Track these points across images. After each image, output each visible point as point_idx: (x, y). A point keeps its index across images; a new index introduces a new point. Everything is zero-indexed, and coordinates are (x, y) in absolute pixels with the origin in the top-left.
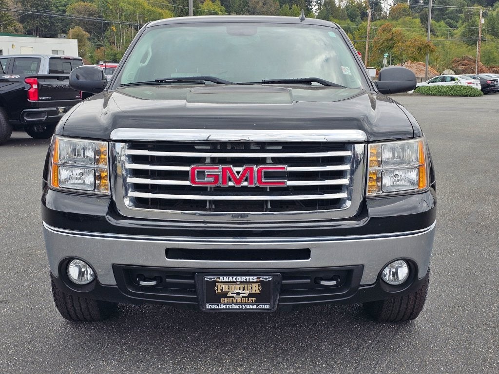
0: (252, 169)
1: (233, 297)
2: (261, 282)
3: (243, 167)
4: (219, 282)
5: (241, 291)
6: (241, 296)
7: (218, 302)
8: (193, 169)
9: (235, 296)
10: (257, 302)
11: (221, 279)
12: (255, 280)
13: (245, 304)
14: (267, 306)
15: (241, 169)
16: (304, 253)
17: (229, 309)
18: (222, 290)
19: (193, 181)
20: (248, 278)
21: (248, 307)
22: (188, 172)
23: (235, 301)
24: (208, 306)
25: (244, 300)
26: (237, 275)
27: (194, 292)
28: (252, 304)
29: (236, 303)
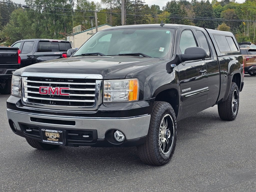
0: (58, 89)
1: (51, 138)
2: (59, 133)
3: (55, 87)
4: (46, 132)
5: (53, 136)
6: (54, 138)
7: (47, 140)
8: (40, 88)
9: (52, 138)
10: (59, 141)
11: (46, 131)
12: (57, 132)
13: (55, 141)
14: (62, 143)
15: (54, 88)
16: (73, 123)
17: (50, 143)
18: (47, 135)
19: (40, 92)
20: (55, 131)
21: (56, 143)
22: (39, 89)
23: (52, 140)
24: (43, 141)
25: (55, 140)
26: (51, 129)
27: (39, 135)
28: (57, 141)
29: (52, 141)
